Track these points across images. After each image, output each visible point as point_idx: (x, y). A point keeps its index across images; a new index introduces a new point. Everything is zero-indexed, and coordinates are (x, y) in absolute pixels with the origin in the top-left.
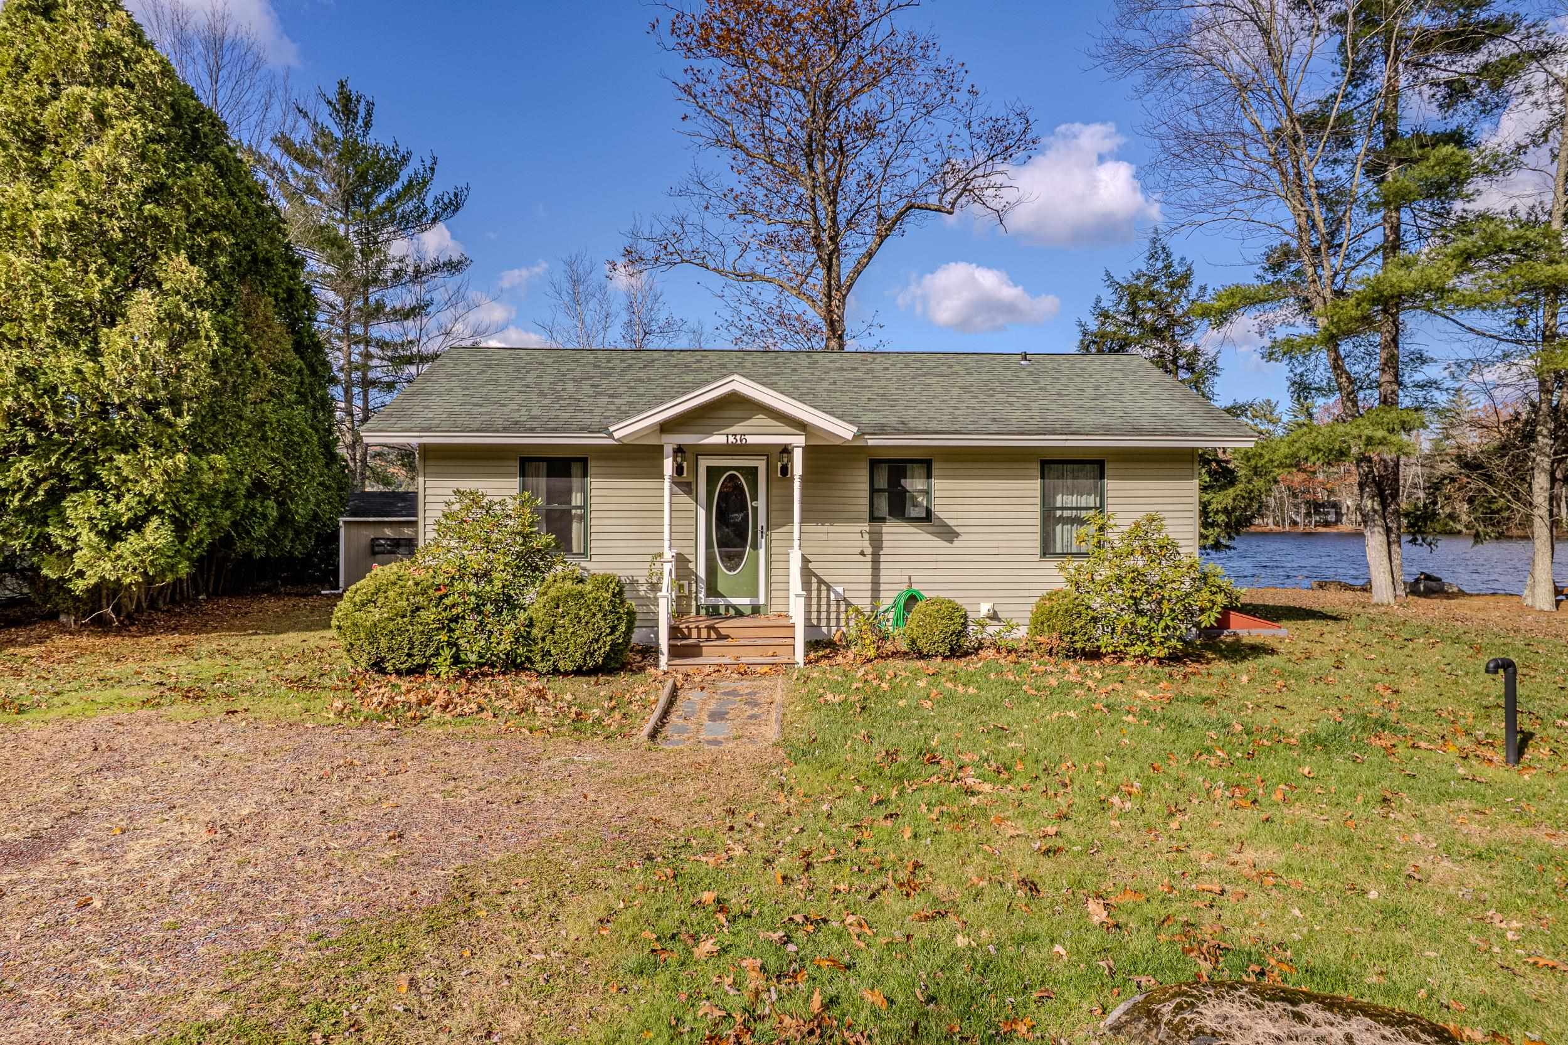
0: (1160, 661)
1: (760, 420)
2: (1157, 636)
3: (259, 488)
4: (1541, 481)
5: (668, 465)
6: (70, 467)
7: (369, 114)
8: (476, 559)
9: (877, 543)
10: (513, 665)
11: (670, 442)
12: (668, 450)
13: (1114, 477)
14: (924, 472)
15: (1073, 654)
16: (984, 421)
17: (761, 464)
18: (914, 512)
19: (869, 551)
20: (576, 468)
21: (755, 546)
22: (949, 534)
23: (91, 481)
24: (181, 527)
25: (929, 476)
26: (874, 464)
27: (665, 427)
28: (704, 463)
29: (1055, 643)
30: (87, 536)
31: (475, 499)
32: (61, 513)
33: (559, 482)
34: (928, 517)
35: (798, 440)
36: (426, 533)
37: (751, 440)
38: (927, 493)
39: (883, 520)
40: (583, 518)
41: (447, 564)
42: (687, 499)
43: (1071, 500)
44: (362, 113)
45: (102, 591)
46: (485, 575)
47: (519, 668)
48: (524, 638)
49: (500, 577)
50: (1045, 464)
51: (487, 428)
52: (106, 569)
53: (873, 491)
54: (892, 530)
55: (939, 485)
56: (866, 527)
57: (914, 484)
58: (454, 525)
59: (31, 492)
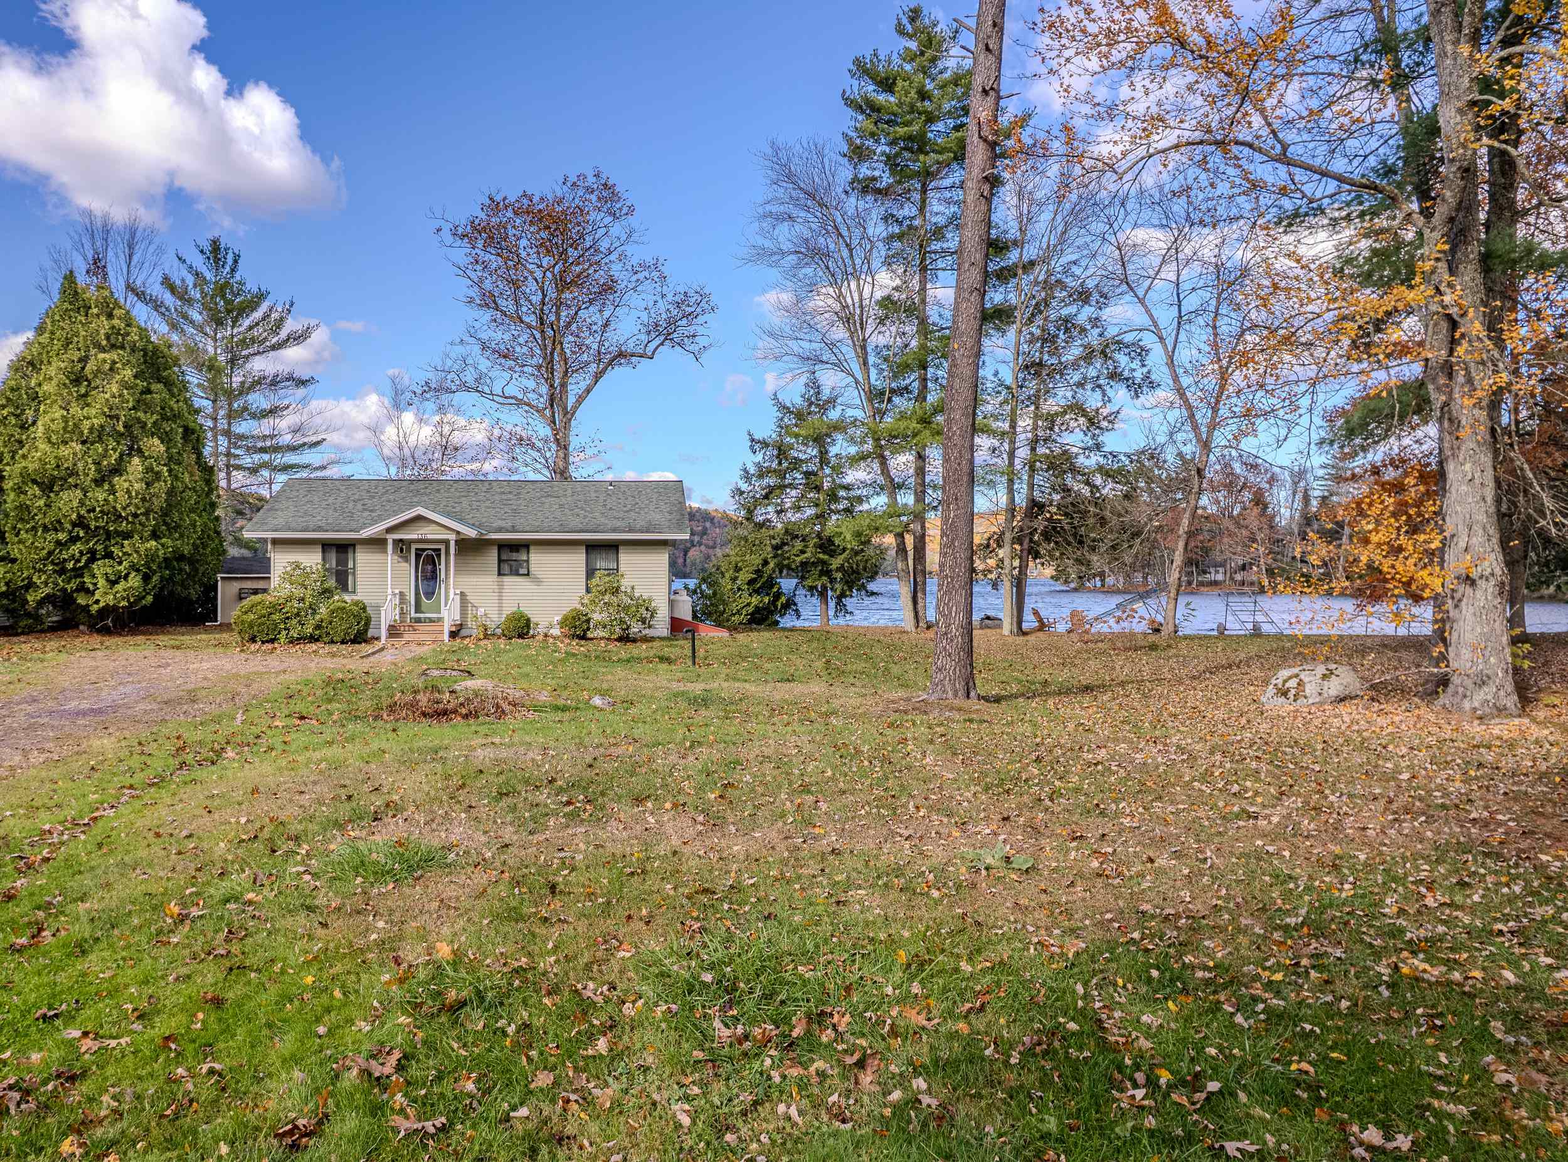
1: (433, 527)
3: (181, 558)
5: (390, 547)
6: (99, 547)
7: (236, 262)
8: (298, 592)
9: (501, 586)
10: (313, 639)
11: (391, 537)
12: (390, 542)
13: (624, 554)
14: (524, 550)
15: (573, 637)
16: (555, 525)
17: (442, 547)
18: (522, 571)
19: (497, 590)
20: (350, 551)
21: (440, 588)
22: (539, 581)
23: (109, 555)
24: (146, 578)
25: (528, 553)
26: (499, 547)
27: (389, 530)
28: (414, 547)
29: (567, 631)
30: (101, 582)
31: (297, 566)
32: (91, 570)
33: (342, 556)
34: (529, 573)
35: (452, 537)
36: (275, 581)
37: (430, 537)
38: (528, 561)
39: (506, 575)
40: (354, 574)
41: (285, 593)
42: (403, 562)
43: (601, 564)
44: (230, 261)
45: (105, 612)
46: (302, 600)
47: (317, 640)
48: (318, 627)
49: (308, 600)
50: (588, 546)
51: (305, 530)
52: (110, 599)
53: (500, 561)
54: (508, 580)
55: (533, 557)
56: (497, 578)
57: (519, 556)
58: (288, 577)
59: (78, 561)
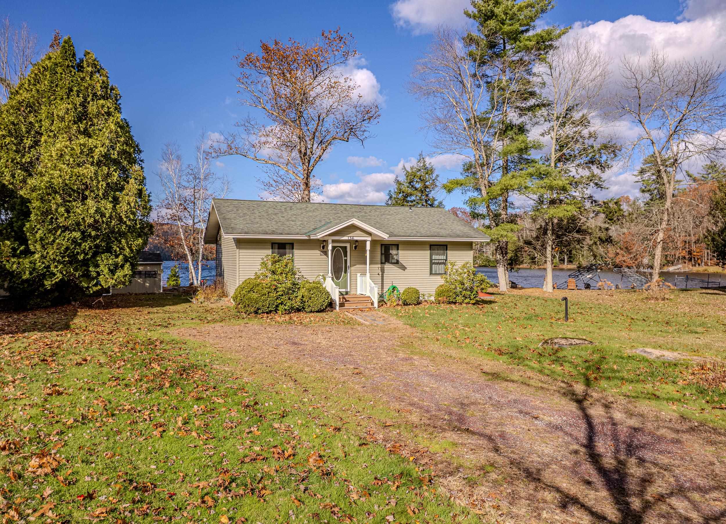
0: (474, 304)
1: (358, 232)
2: (472, 297)
4: (549, 249)
9: (383, 271)
10: (299, 310)
11: (330, 238)
12: (330, 241)
13: (450, 250)
14: (396, 248)
15: (450, 303)
16: (414, 232)
17: (348, 245)
18: (393, 261)
19: (380, 273)
21: (346, 272)
22: (404, 268)
25: (398, 249)
26: (382, 245)
27: (333, 233)
29: (445, 299)
34: (397, 262)
35: (369, 239)
37: (354, 238)
38: (397, 255)
39: (384, 263)
42: (325, 257)
43: (437, 257)
48: (302, 301)
50: (431, 245)
53: (382, 254)
54: (387, 266)
55: (400, 252)
56: (380, 266)
57: (393, 252)
